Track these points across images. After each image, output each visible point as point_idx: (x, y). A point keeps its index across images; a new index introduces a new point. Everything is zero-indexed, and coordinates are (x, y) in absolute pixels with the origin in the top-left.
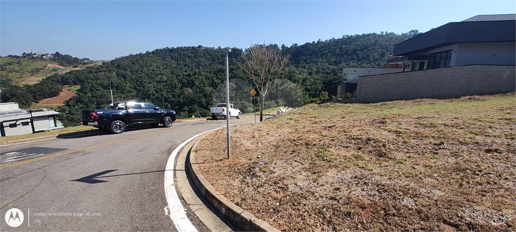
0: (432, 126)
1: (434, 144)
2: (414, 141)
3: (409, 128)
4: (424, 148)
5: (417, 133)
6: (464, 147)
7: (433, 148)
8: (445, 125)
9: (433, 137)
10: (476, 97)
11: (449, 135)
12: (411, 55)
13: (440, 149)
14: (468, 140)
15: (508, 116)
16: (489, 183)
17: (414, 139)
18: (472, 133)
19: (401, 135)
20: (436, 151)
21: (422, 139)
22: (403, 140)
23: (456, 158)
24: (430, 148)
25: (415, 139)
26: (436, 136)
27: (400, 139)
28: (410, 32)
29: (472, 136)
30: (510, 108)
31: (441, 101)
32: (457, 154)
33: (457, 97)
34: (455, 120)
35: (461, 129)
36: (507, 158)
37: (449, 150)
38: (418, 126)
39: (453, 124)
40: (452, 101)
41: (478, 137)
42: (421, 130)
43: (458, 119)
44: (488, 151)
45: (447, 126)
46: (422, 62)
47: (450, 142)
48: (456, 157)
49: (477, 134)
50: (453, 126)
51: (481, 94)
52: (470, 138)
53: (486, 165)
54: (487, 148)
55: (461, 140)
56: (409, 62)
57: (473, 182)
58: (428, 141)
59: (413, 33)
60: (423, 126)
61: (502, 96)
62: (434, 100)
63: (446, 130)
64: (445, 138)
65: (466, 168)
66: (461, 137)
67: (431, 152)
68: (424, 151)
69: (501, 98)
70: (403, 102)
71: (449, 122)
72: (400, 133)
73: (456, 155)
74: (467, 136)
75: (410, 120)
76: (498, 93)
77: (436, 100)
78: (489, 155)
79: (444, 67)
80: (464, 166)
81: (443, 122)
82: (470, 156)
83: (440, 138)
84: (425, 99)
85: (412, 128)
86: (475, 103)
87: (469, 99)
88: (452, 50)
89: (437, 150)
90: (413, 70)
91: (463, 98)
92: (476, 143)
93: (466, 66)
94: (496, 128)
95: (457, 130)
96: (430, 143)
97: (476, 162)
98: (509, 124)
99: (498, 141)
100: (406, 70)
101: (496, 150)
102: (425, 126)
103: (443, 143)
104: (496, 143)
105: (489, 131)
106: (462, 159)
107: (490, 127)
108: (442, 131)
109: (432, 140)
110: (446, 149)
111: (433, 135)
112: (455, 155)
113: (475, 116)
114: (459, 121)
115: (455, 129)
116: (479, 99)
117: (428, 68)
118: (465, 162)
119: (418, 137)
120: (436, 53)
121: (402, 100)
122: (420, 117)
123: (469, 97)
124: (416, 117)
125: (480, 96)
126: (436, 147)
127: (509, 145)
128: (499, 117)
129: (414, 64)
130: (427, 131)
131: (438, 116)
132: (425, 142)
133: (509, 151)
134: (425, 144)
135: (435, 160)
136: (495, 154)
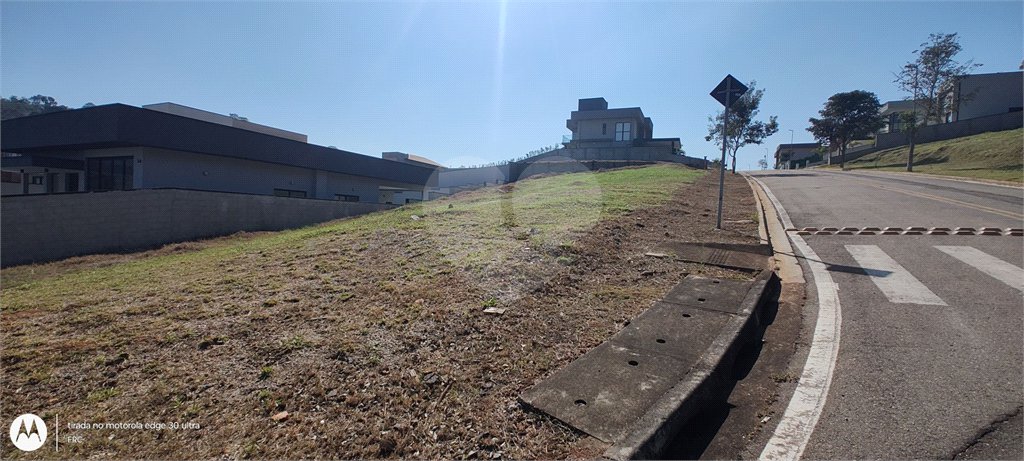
0: (103, 321)
1: (107, 364)
2: (57, 371)
3: (44, 340)
4: (84, 380)
5: (65, 349)
6: (166, 352)
7: (105, 375)
8: (129, 314)
9: (103, 348)
10: (188, 244)
11: (138, 334)
12: (40, 156)
13: (121, 370)
14: (172, 335)
15: (229, 277)
16: (207, 407)
17: (57, 365)
18: (177, 319)
19: (20, 364)
20: (111, 380)
21: (80, 361)
22: (28, 378)
23: (152, 380)
24: (99, 375)
25: (61, 365)
26: (110, 343)
27: (20, 378)
28: (35, 98)
29: (176, 325)
30: (232, 262)
31: (127, 259)
32: (154, 370)
33: (157, 246)
34: (149, 298)
35: (159, 315)
36: (231, 349)
37: (140, 366)
38: (67, 328)
39: (144, 309)
40: (147, 256)
41: (188, 325)
42: (77, 337)
43: (153, 295)
44: (204, 346)
45: (134, 314)
46: (71, 174)
47: (141, 348)
48: (152, 376)
49: (187, 320)
50: (145, 313)
51: (195, 239)
52: (175, 330)
53: (202, 374)
54: (203, 341)
55: (160, 338)
56: (40, 171)
57: (183, 416)
58: (94, 360)
59: (42, 103)
60: (80, 326)
61: (224, 240)
62: (112, 256)
63: (131, 324)
64: (129, 343)
65: (171, 394)
66: (159, 332)
67: (101, 384)
68: (85, 387)
69: (223, 243)
70: (32, 270)
71: (136, 306)
72: (18, 359)
73: (152, 373)
74: (170, 328)
75: (48, 316)
76: (217, 235)
77: (116, 256)
78: (206, 352)
79: (123, 189)
80: (167, 390)
81: (125, 309)
82: (176, 367)
83: (120, 346)
84: (89, 258)
85: (52, 339)
86: (186, 257)
87: (178, 249)
88: (132, 157)
89: (113, 375)
90: (51, 190)
91: (166, 248)
92: (185, 337)
93: (163, 191)
94: (214, 301)
95: (152, 320)
96: (98, 363)
97: (187, 375)
98: (230, 290)
99: (216, 323)
100: (33, 189)
101: (215, 341)
102: (84, 326)
103: (126, 356)
104: (215, 328)
105: (205, 308)
106: (163, 378)
107: (206, 302)
108: (123, 328)
109: (102, 356)
110: (133, 365)
111: (103, 344)
112: (150, 373)
113: (182, 285)
114: (156, 300)
115: (148, 319)
116: (192, 249)
117: (88, 189)
118: (168, 381)
119: (69, 359)
120: (101, 159)
121: (29, 263)
122: (72, 306)
123: (177, 245)
124: (65, 305)
125: (193, 243)
126: (113, 369)
127: (232, 326)
128: (218, 280)
129: (52, 179)
130: (91, 337)
131: (115, 295)
132: (86, 365)
133: (232, 337)
134: (86, 371)
135: (110, 402)
136: (215, 347)
